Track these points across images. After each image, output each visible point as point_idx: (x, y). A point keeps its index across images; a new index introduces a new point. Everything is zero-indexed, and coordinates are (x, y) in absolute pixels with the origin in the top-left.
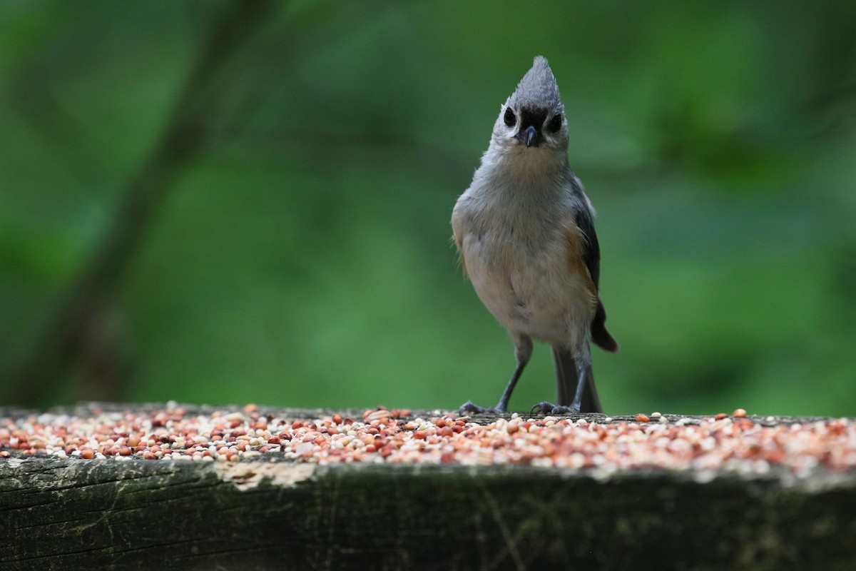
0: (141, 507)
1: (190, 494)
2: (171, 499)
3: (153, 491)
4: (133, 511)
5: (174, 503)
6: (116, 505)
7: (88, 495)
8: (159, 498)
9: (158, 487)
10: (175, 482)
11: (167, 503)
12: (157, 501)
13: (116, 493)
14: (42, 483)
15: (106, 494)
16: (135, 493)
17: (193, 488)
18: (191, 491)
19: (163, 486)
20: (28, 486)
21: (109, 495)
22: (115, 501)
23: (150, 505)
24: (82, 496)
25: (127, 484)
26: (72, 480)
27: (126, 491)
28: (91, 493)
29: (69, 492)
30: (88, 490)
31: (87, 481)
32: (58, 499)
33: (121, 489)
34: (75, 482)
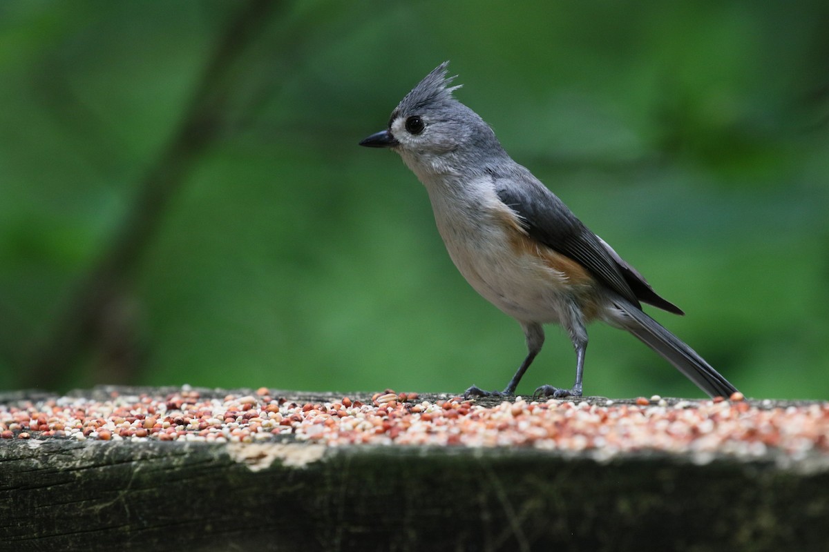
0: (156, 487)
1: (204, 475)
2: (186, 479)
3: (168, 471)
4: (148, 490)
5: (188, 483)
6: (132, 485)
7: (105, 475)
8: (174, 478)
9: (173, 468)
10: (189, 462)
11: (182, 483)
12: (172, 481)
13: (132, 474)
14: (60, 463)
15: (123, 474)
16: (151, 473)
17: (206, 468)
18: (205, 471)
19: (178, 467)
20: (47, 466)
21: (125, 475)
22: (131, 481)
23: (165, 485)
24: (99, 476)
25: (142, 465)
26: (90, 461)
27: (142, 471)
28: (108, 473)
29: (86, 472)
30: (104, 471)
31: (104, 462)
32: (76, 479)
33: (137, 470)
34: (92, 463)
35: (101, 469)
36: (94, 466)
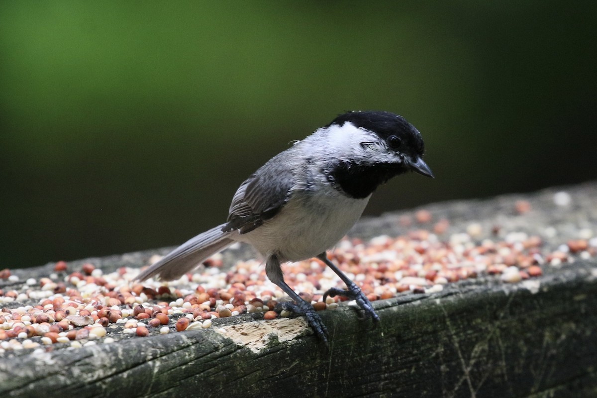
0: (173, 387)
1: (214, 365)
2: (197, 374)
3: (184, 367)
4: (166, 392)
5: (201, 377)
6: (153, 388)
7: (129, 381)
8: (189, 374)
9: (186, 363)
10: (200, 354)
11: (196, 377)
12: (186, 378)
13: (152, 376)
14: (85, 376)
15: (145, 377)
16: (169, 372)
17: (216, 358)
18: (215, 362)
19: (191, 361)
20: (75, 381)
21: (146, 378)
22: (152, 385)
23: (181, 384)
24: (123, 384)
25: (158, 364)
26: (111, 368)
27: (161, 372)
28: (132, 379)
29: (113, 381)
30: (129, 376)
31: (124, 367)
32: (103, 391)
33: (156, 370)
34: (114, 370)
35: (125, 375)
36: (117, 373)
